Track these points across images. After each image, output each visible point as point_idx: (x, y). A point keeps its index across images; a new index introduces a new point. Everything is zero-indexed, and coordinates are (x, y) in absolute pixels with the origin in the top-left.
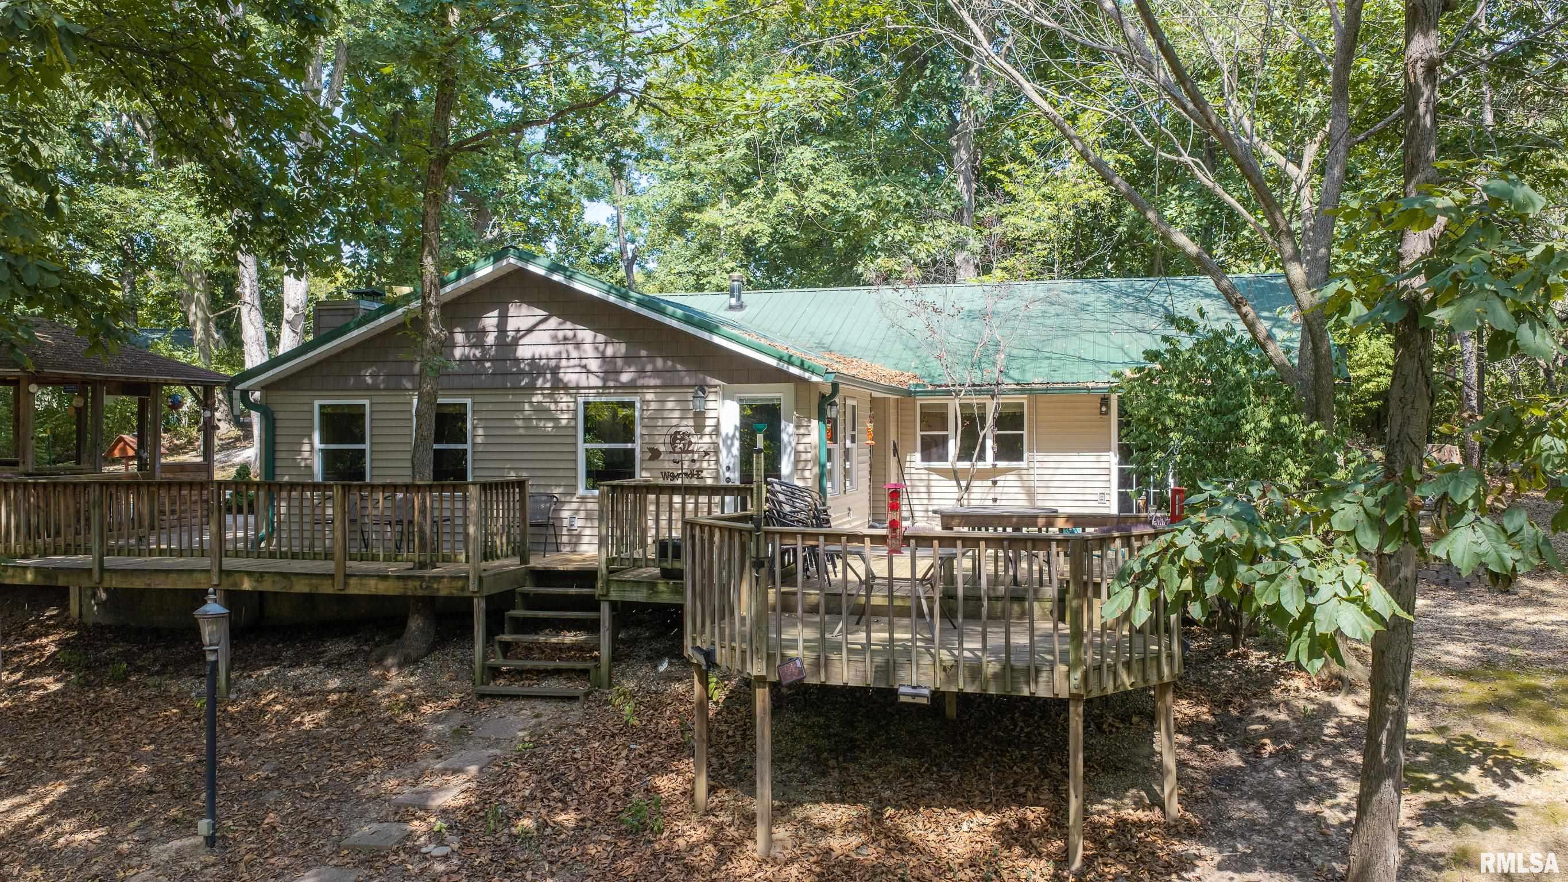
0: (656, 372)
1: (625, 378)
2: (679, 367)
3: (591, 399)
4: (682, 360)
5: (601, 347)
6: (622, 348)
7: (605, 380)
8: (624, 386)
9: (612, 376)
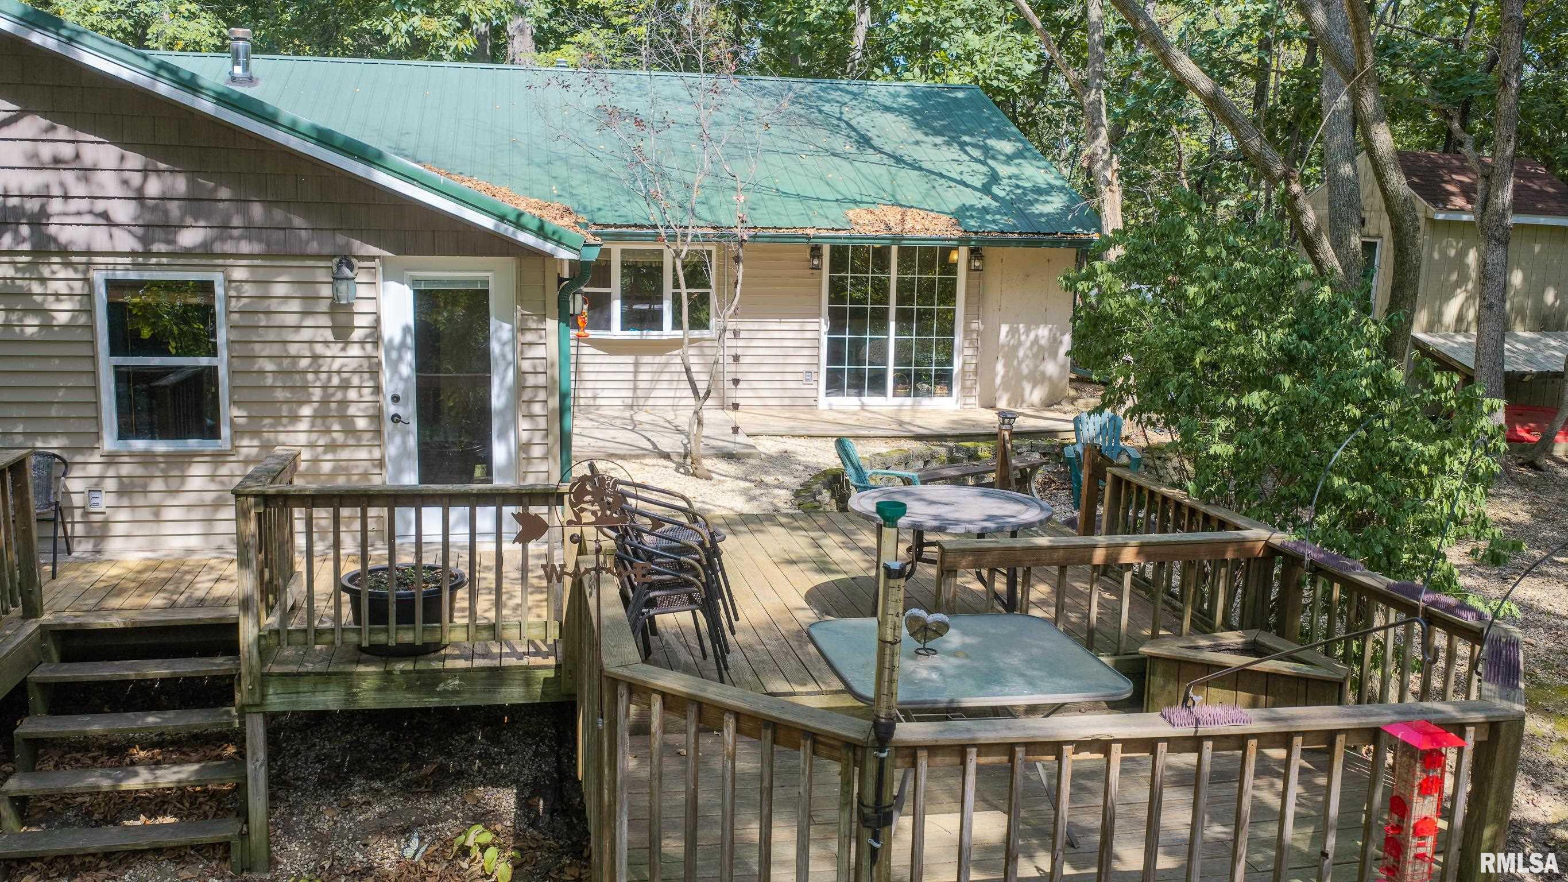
0: (250, 230)
1: (190, 238)
2: (298, 221)
3: (120, 275)
4: (307, 208)
5: (136, 179)
6: (181, 184)
7: (145, 240)
8: (187, 253)
9: (160, 233)
